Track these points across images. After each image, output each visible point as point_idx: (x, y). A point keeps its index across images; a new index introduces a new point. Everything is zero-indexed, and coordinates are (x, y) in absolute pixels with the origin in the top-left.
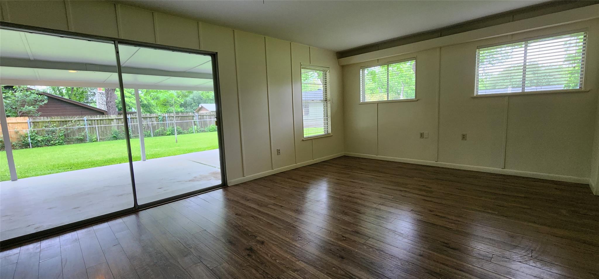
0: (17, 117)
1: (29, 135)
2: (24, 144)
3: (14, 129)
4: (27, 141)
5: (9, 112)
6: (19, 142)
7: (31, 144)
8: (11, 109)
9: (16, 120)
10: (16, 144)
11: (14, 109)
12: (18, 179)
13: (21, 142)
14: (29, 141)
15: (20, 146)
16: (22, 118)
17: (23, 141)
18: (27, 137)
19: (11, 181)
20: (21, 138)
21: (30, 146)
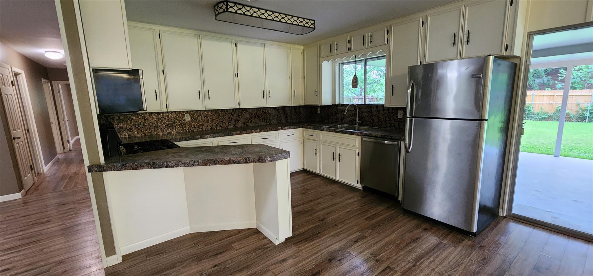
0: (583, 90)
1: (589, 108)
2: (581, 117)
3: (576, 101)
4: (585, 115)
5: (577, 84)
6: (577, 115)
7: (589, 118)
8: (580, 81)
9: (581, 92)
10: (574, 116)
11: (583, 81)
12: (561, 156)
13: (579, 115)
14: (588, 114)
15: (576, 118)
16: (587, 90)
17: (581, 114)
18: (586, 110)
19: (554, 156)
20: (580, 111)
21: (586, 120)
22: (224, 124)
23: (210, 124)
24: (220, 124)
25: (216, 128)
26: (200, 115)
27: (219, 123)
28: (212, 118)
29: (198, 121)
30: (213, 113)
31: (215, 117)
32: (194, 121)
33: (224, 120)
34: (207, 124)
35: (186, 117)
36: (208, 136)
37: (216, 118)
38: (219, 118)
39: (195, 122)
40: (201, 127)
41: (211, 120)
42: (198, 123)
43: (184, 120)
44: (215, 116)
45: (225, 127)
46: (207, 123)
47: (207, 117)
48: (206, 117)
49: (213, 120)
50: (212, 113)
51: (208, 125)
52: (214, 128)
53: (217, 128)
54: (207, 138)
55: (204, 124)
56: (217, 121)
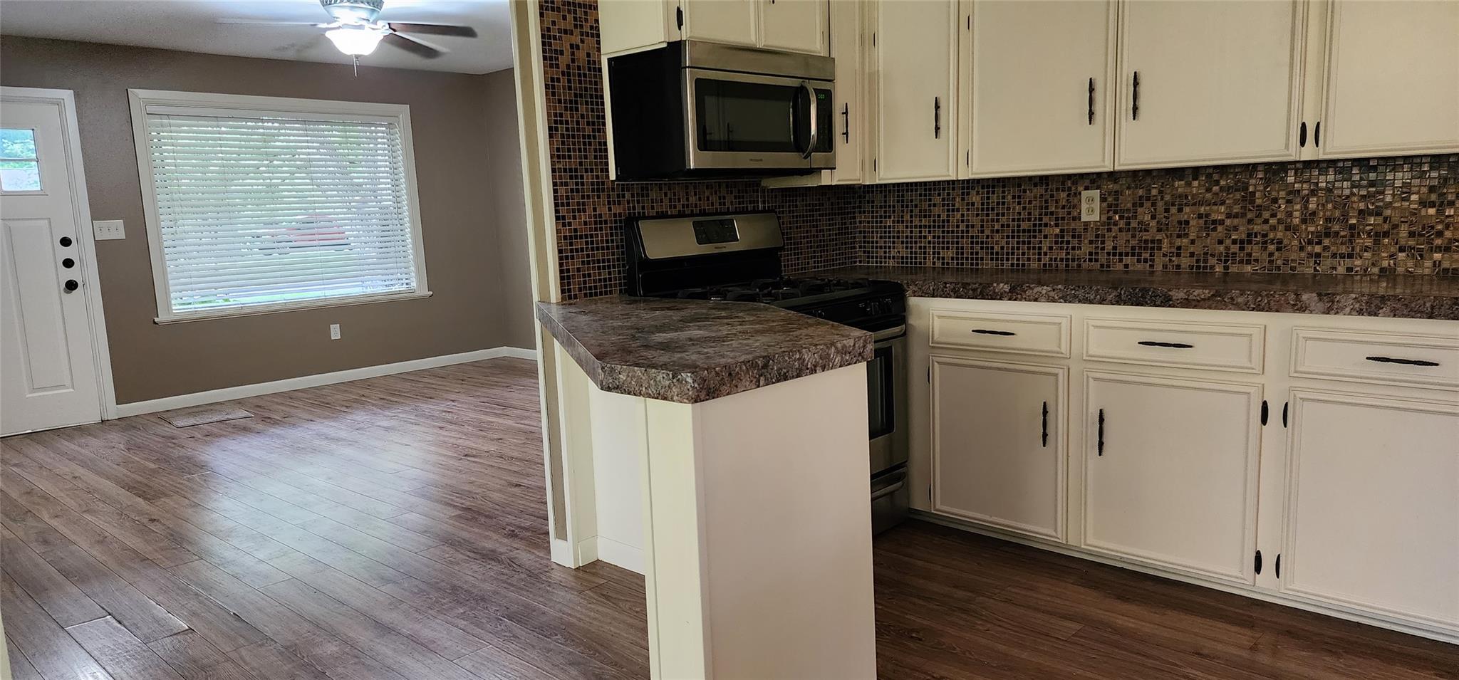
22: (1271, 248)
23: (1193, 242)
24: (1248, 248)
25: (1219, 269)
26: (1148, 199)
27: (1242, 242)
28: (1207, 215)
29: (1134, 224)
30: (1216, 189)
31: (1222, 209)
32: (1116, 224)
33: (1273, 228)
34: (1178, 242)
35: (1084, 206)
36: (1045, 290)
37: (1229, 216)
38: (1244, 215)
39: (1121, 230)
40: (1146, 255)
41: (1202, 222)
42: (1134, 236)
43: (1074, 219)
44: (1223, 203)
45: (1278, 268)
46: (1179, 236)
47: (1180, 210)
48: (1174, 210)
49: (1214, 222)
50: (1209, 190)
51: (1179, 248)
52: (1212, 267)
53: (1226, 268)
54: (1036, 300)
55: (1160, 241)
56: (1236, 228)
